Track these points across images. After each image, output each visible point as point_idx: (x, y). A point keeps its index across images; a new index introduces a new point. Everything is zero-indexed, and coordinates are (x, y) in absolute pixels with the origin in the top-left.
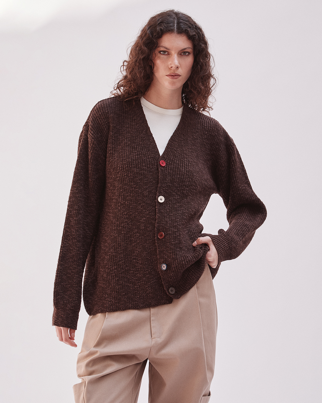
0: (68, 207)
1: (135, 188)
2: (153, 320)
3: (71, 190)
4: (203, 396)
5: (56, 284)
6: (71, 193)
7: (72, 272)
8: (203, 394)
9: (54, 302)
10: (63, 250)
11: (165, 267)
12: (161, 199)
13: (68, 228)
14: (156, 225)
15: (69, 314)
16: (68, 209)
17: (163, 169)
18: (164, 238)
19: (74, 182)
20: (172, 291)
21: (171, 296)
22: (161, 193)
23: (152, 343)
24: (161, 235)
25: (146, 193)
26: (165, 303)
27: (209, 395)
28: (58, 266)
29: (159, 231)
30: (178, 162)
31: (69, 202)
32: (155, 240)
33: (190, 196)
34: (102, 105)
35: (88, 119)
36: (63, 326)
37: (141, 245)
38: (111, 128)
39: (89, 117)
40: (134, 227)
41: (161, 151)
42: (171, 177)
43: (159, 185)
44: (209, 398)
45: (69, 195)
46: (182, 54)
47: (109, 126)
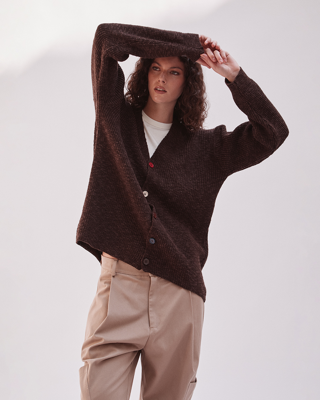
2: (151, 311)
4: (191, 383)
8: (191, 381)
12: (145, 194)
23: (151, 332)
44: (196, 384)
46: (172, 72)
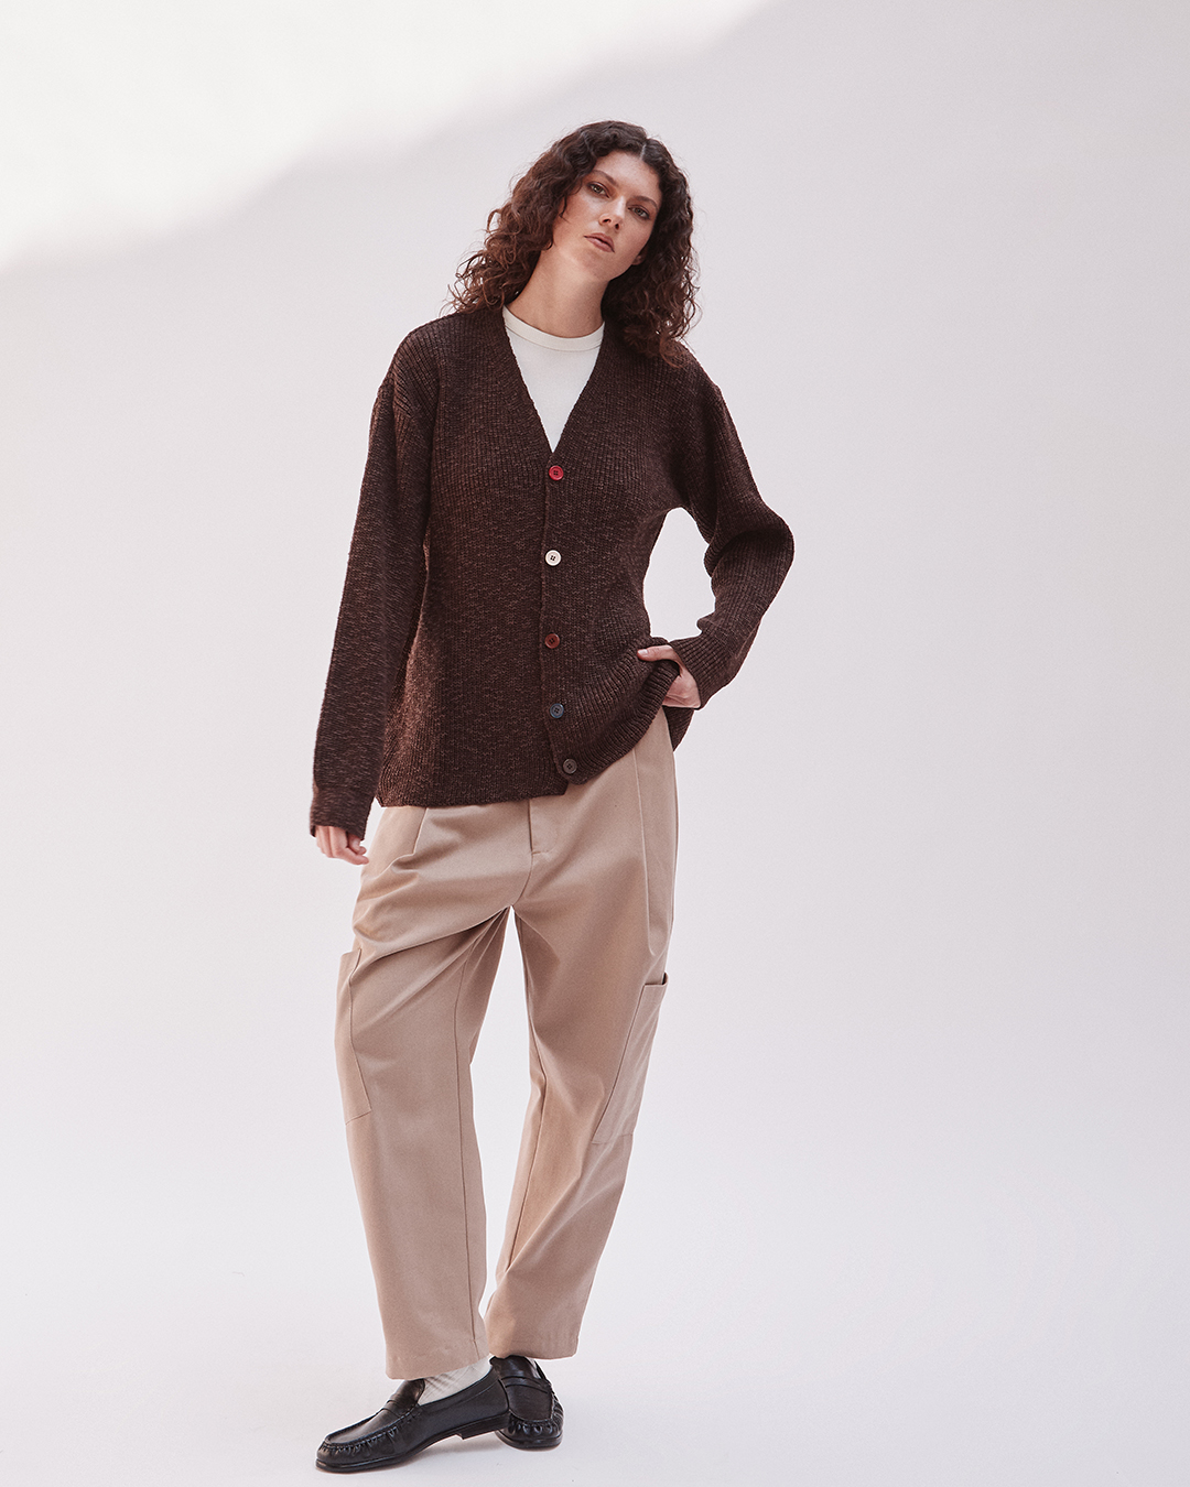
0: (349, 564)
1: (497, 532)
3: (356, 528)
4: (646, 984)
5: (320, 732)
6: (355, 534)
7: (359, 706)
8: (645, 980)
9: (315, 772)
10: (337, 658)
11: (561, 712)
12: (553, 558)
13: (350, 609)
14: (543, 618)
15: (349, 799)
16: (349, 569)
17: (556, 486)
18: (559, 646)
19: (362, 510)
20: (570, 767)
21: (568, 778)
22: (553, 543)
23: (534, 863)
24: (552, 641)
25: (520, 545)
26: (548, 794)
27: (664, 982)
28: (327, 692)
29: (548, 632)
30: (589, 466)
31: (351, 554)
32: (538, 650)
33: (619, 542)
34: (420, 342)
35: (390, 372)
36: (333, 825)
37: (505, 660)
38: (442, 393)
39: (392, 367)
40: (492, 620)
41: (554, 440)
42: (574, 505)
43: (547, 526)
45: (351, 540)
47: (439, 388)
